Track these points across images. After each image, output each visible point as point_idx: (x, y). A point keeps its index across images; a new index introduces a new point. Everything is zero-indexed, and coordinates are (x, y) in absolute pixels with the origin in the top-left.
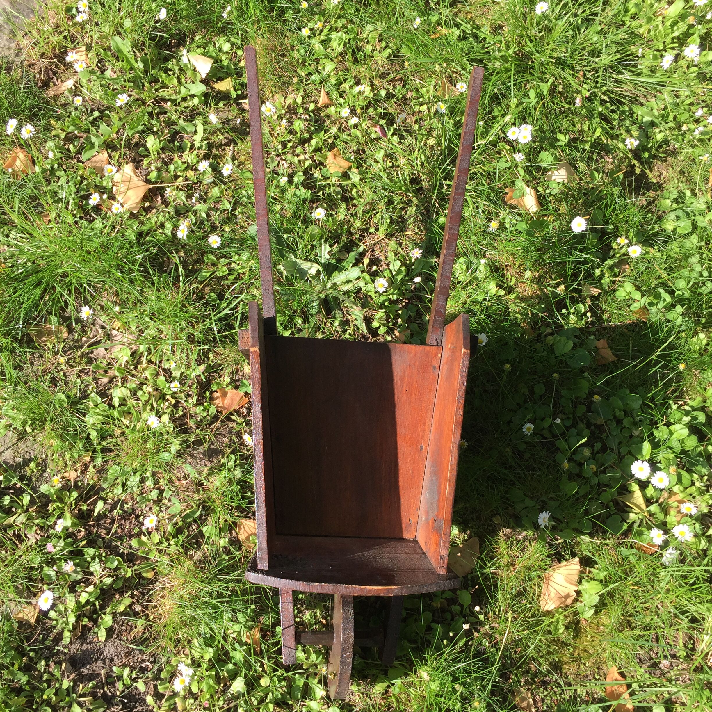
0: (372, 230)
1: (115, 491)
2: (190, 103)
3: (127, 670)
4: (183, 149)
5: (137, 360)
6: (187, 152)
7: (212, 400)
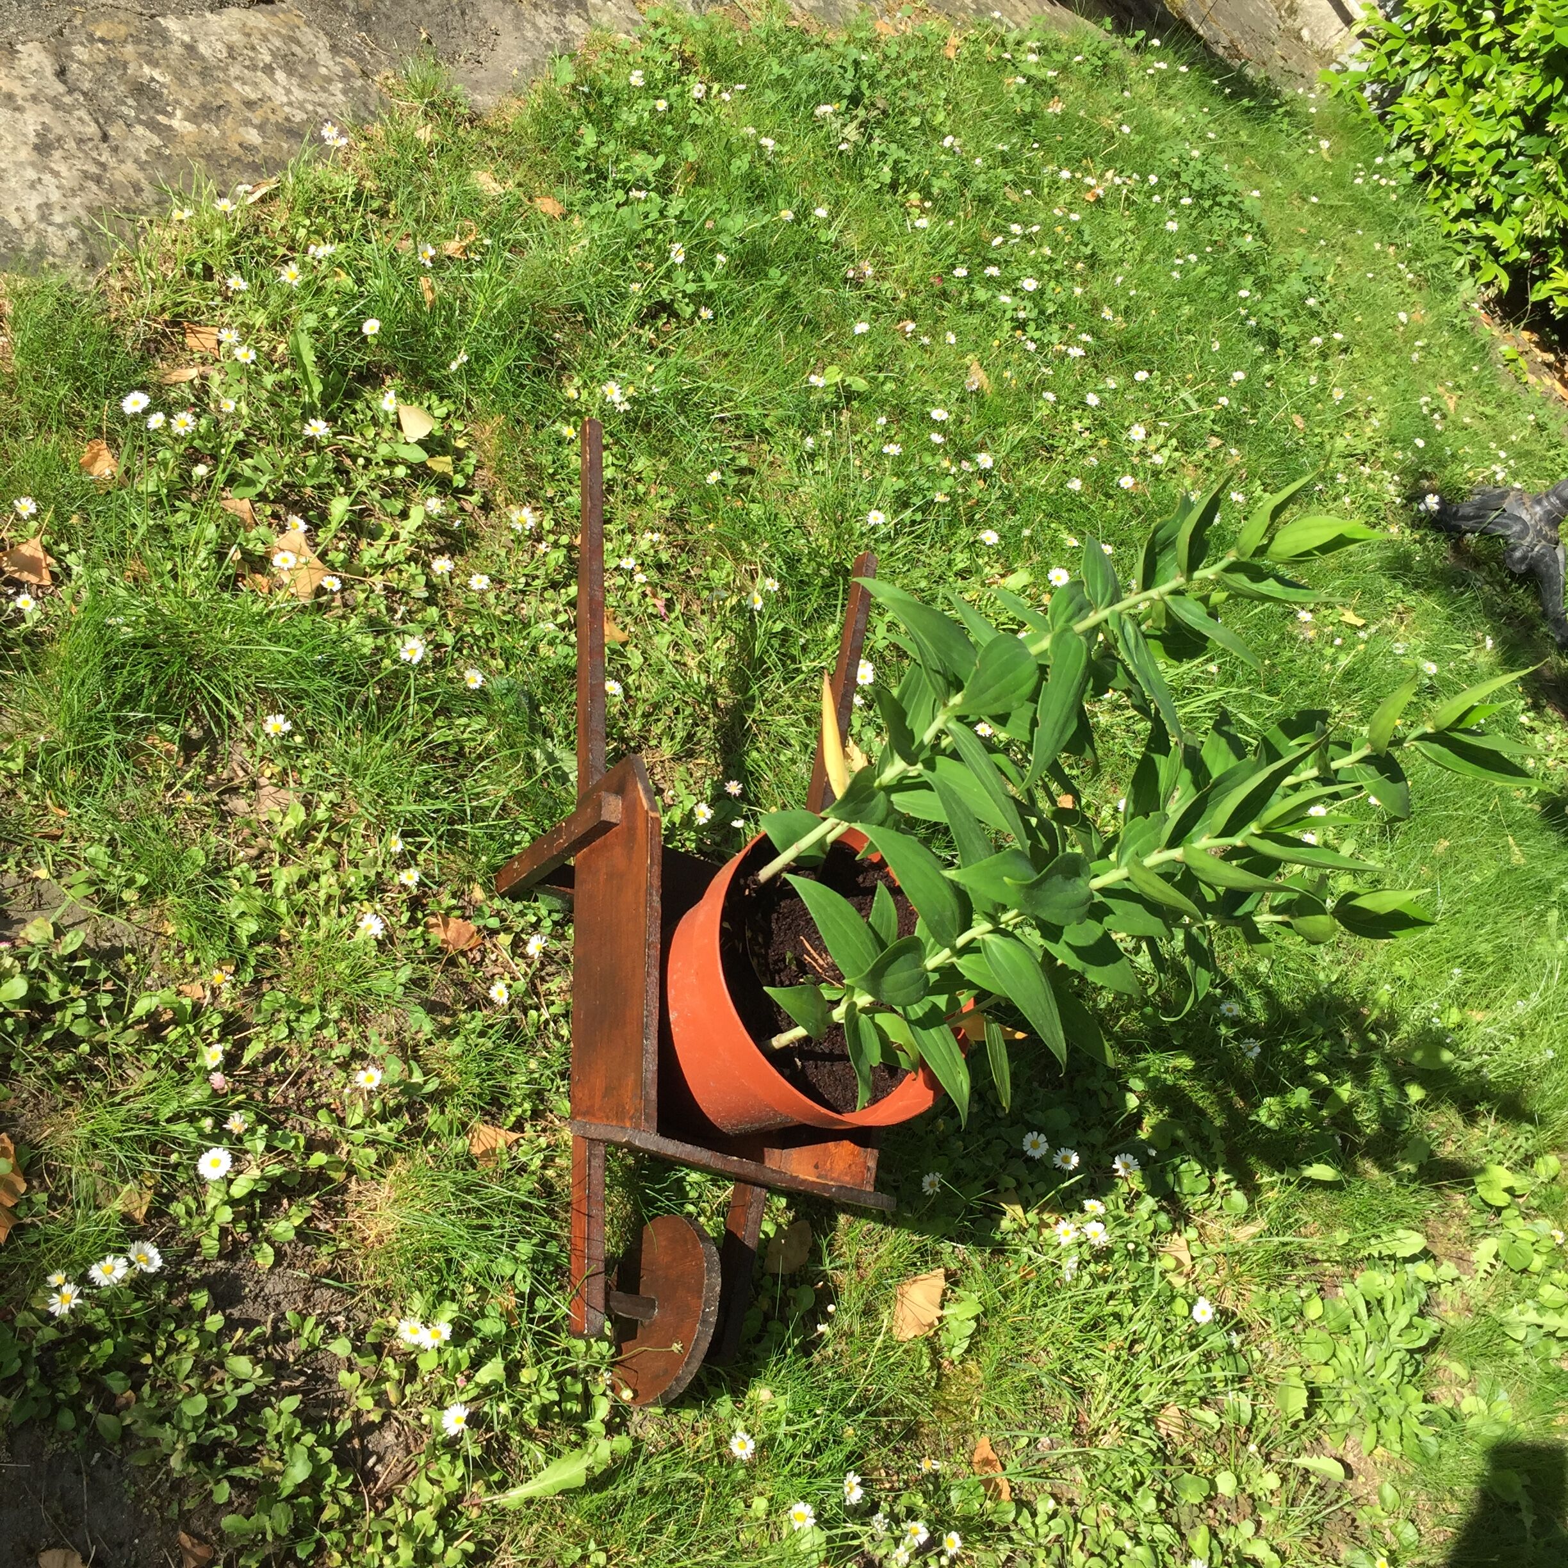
0: (653, 743)
1: (273, 1033)
2: (386, 472)
3: (311, 1321)
4: (374, 535)
5: (306, 834)
6: (382, 542)
7: (427, 926)
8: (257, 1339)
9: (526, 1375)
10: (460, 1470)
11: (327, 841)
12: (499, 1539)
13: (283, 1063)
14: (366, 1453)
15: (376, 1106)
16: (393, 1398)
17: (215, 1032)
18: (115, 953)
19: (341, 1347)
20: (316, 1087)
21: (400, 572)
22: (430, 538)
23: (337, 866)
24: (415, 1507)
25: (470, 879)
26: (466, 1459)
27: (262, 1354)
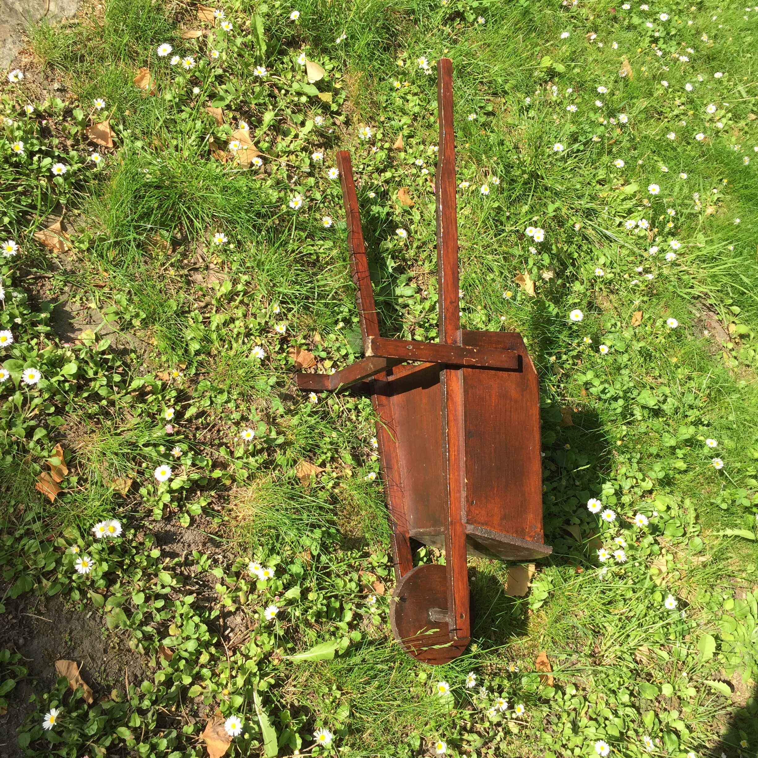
0: (420, 263)
1: (202, 402)
2: (296, 99)
3: (205, 557)
4: (285, 134)
5: (231, 297)
6: (289, 138)
7: (288, 353)
8: (176, 564)
9: (311, 596)
10: (273, 641)
11: (242, 302)
12: (288, 677)
13: (205, 419)
14: (226, 627)
15: (251, 448)
16: (242, 600)
17: (172, 400)
18: (125, 352)
19: (218, 572)
20: (221, 433)
21: (297, 156)
22: (315, 138)
23: (245, 316)
24: (248, 657)
25: (314, 330)
26: (275, 635)
27: (178, 571)
